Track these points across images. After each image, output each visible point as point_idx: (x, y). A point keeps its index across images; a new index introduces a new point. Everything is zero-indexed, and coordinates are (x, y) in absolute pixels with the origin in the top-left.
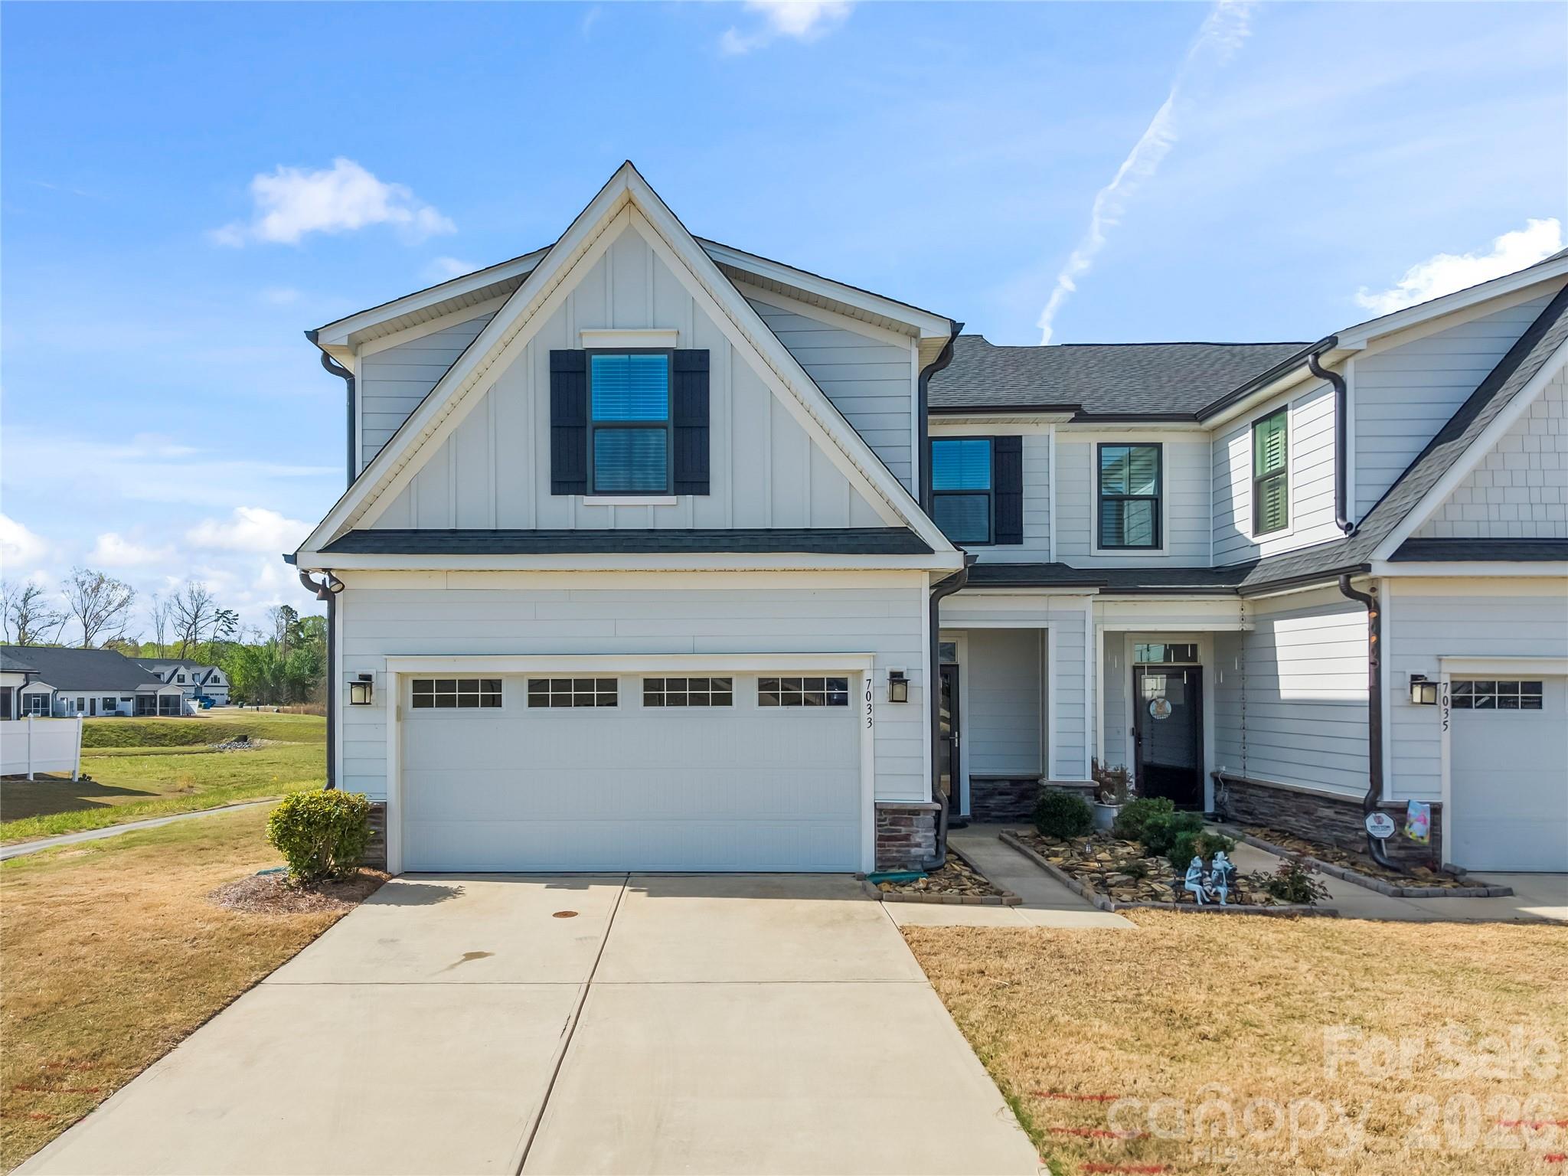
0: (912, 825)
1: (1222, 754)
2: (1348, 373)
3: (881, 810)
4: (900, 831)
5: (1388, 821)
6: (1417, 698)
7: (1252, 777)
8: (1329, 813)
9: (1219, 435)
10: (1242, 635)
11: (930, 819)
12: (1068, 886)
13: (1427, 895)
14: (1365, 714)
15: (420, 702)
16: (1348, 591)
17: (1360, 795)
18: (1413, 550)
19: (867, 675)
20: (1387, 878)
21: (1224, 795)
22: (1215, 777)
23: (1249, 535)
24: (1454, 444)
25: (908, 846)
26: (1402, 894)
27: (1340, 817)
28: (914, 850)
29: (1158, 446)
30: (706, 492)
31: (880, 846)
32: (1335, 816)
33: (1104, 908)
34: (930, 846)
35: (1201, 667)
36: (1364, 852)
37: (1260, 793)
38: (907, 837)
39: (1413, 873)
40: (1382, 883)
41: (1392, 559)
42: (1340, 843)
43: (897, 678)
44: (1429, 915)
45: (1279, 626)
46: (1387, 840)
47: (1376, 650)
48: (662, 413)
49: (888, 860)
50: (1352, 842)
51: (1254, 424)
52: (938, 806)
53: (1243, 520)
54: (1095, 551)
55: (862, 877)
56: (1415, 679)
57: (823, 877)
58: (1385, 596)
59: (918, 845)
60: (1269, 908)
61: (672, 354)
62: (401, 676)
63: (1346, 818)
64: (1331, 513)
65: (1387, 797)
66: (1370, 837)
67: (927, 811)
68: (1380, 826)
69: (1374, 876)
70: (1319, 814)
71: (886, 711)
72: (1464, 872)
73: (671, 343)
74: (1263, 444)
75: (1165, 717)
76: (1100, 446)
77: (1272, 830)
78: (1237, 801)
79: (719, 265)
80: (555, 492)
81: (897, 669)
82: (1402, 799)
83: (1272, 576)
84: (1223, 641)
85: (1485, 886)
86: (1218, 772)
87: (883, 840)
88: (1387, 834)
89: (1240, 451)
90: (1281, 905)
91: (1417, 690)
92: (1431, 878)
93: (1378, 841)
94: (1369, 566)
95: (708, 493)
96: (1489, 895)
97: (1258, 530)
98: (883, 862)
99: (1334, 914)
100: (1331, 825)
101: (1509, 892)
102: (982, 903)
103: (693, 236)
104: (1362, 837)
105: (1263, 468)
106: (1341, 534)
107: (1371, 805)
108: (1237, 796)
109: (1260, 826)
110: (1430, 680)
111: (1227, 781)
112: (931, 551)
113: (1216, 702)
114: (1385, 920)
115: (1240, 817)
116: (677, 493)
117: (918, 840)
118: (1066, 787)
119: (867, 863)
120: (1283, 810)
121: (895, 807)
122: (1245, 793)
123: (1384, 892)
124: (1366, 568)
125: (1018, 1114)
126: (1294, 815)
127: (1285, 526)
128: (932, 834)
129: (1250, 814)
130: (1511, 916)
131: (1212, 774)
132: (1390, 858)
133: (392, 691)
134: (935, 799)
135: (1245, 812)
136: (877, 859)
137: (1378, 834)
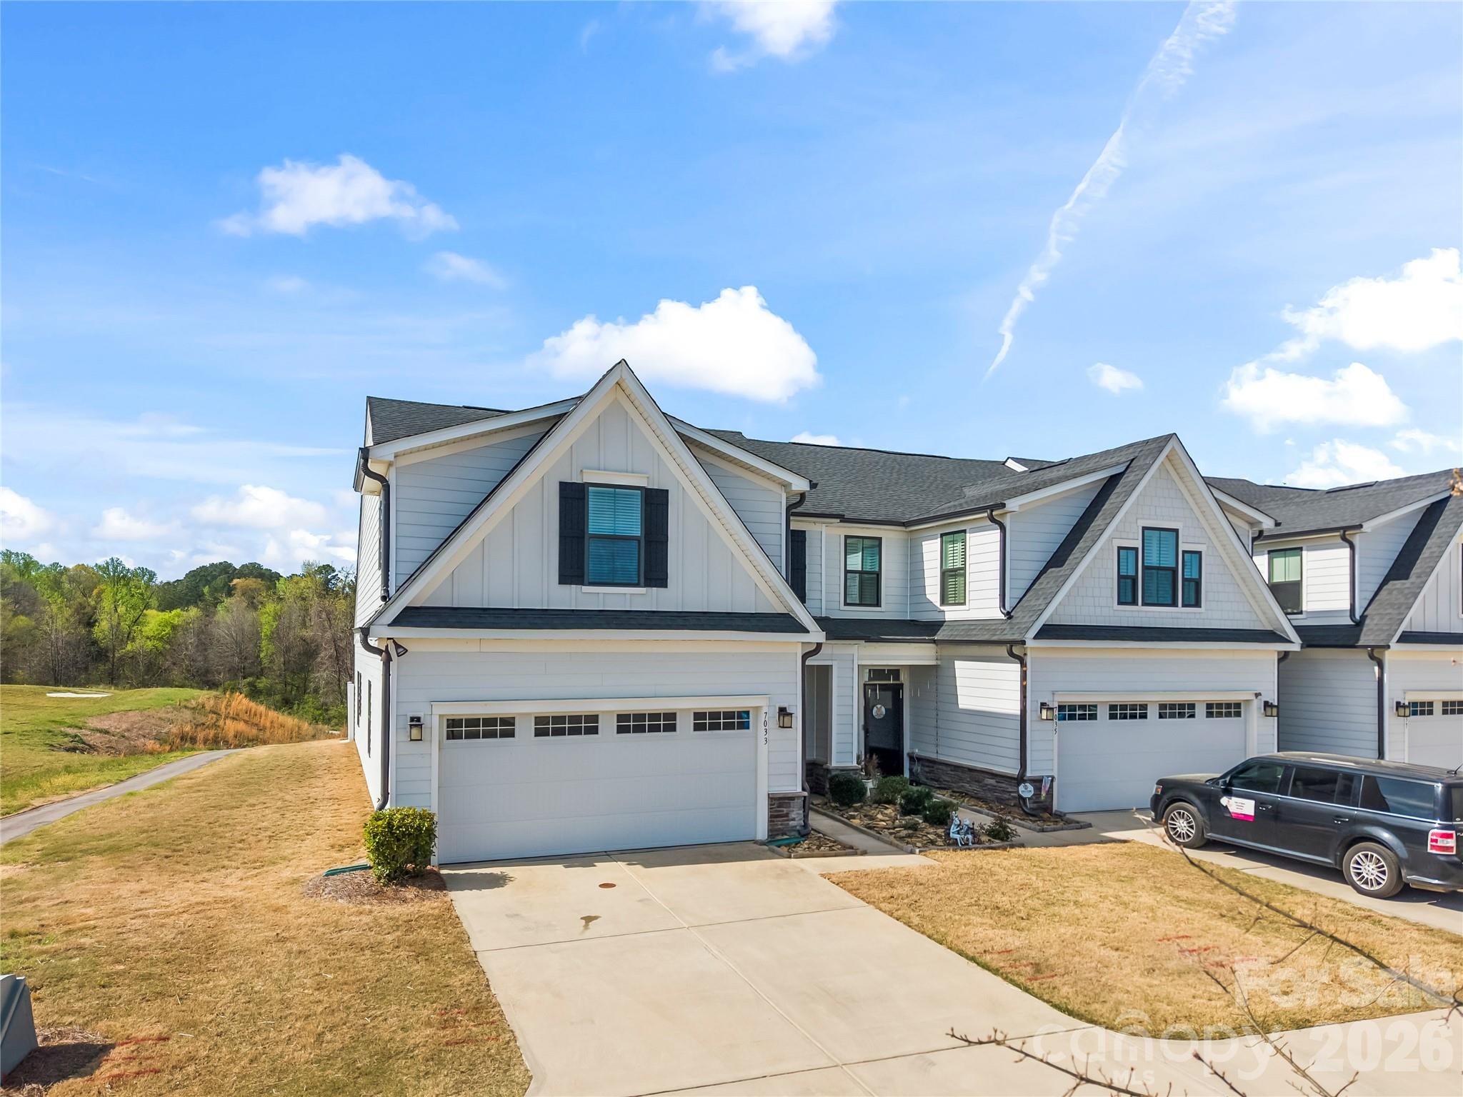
0: (790, 807)
1: (914, 741)
2: (1007, 522)
3: (772, 798)
4: (783, 811)
5: (1030, 788)
6: (1044, 717)
7: (942, 758)
8: (992, 782)
9: (916, 536)
10: (936, 667)
11: (800, 801)
12: (878, 839)
13: (1054, 830)
14: (1018, 725)
15: (452, 736)
16: (1011, 654)
17: (1015, 772)
18: (1048, 632)
19: (765, 710)
20: (1031, 820)
21: (917, 768)
22: (912, 758)
23: (938, 603)
24: (1060, 571)
25: (788, 820)
26: (1043, 831)
27: (1000, 785)
28: (792, 823)
29: (880, 539)
30: (665, 586)
31: (771, 821)
32: (996, 784)
33: (912, 852)
34: (800, 820)
35: (902, 685)
36: (1014, 806)
37: (944, 768)
38: (787, 815)
39: (1041, 817)
40: (1029, 824)
41: (1036, 638)
42: (1000, 800)
43: (783, 712)
44: (1066, 843)
45: (958, 664)
46: (1029, 798)
47: (1024, 689)
48: (636, 530)
49: (776, 830)
50: (1008, 799)
51: (942, 535)
52: (806, 794)
53: (933, 591)
54: (843, 607)
55: (762, 843)
56: (1043, 704)
57: (737, 845)
58: (1028, 660)
59: (794, 819)
60: (993, 845)
61: (644, 491)
62: (441, 716)
63: (1004, 785)
64: (997, 602)
65: (1029, 774)
66: (1020, 797)
67: (799, 797)
68: (1026, 791)
69: (1023, 820)
70: (986, 782)
71: (776, 733)
72: (1065, 814)
73: (643, 483)
74: (946, 549)
75: (882, 716)
76: (847, 537)
77: (954, 792)
78: (927, 772)
79: (681, 435)
80: (561, 582)
81: (783, 705)
82: (1037, 774)
83: (957, 635)
84: (918, 671)
85: (1078, 822)
86: (913, 753)
87: (772, 818)
88: (1029, 795)
89: (931, 549)
90: (997, 843)
91: (1044, 712)
92: (1052, 820)
93: (1024, 799)
94: (1025, 641)
95: (666, 587)
96: (1081, 828)
97: (943, 602)
98: (774, 833)
99: (1022, 845)
100: (993, 789)
101: (1090, 825)
102: (846, 855)
103: (663, 413)
104: (1014, 797)
105: (946, 565)
106: (1003, 617)
107: (1020, 779)
108: (927, 769)
109: (945, 789)
110: (1051, 706)
111: (920, 759)
112: (808, 632)
113: (911, 707)
114: (1047, 847)
115: (928, 782)
116: (646, 586)
117: (793, 816)
118: (843, 770)
119: (762, 832)
120: (961, 779)
121: (781, 796)
122: (933, 767)
123: (1034, 830)
124: (1023, 642)
125: (978, 964)
126: (968, 782)
127: (964, 604)
128: (801, 812)
129: (937, 781)
130: (1098, 840)
131: (908, 754)
132: (1031, 808)
133: (436, 728)
134: (804, 789)
135: (932, 779)
136: (769, 831)
137: (1025, 795)
